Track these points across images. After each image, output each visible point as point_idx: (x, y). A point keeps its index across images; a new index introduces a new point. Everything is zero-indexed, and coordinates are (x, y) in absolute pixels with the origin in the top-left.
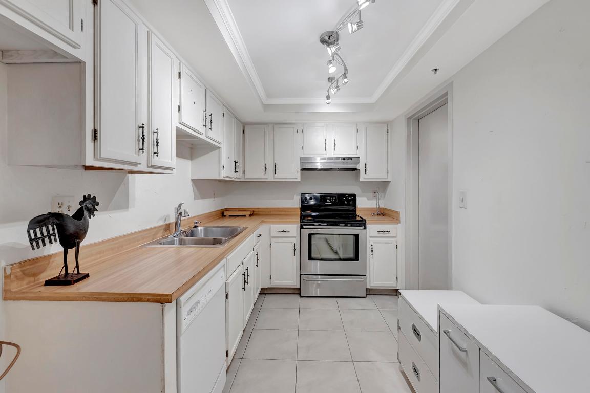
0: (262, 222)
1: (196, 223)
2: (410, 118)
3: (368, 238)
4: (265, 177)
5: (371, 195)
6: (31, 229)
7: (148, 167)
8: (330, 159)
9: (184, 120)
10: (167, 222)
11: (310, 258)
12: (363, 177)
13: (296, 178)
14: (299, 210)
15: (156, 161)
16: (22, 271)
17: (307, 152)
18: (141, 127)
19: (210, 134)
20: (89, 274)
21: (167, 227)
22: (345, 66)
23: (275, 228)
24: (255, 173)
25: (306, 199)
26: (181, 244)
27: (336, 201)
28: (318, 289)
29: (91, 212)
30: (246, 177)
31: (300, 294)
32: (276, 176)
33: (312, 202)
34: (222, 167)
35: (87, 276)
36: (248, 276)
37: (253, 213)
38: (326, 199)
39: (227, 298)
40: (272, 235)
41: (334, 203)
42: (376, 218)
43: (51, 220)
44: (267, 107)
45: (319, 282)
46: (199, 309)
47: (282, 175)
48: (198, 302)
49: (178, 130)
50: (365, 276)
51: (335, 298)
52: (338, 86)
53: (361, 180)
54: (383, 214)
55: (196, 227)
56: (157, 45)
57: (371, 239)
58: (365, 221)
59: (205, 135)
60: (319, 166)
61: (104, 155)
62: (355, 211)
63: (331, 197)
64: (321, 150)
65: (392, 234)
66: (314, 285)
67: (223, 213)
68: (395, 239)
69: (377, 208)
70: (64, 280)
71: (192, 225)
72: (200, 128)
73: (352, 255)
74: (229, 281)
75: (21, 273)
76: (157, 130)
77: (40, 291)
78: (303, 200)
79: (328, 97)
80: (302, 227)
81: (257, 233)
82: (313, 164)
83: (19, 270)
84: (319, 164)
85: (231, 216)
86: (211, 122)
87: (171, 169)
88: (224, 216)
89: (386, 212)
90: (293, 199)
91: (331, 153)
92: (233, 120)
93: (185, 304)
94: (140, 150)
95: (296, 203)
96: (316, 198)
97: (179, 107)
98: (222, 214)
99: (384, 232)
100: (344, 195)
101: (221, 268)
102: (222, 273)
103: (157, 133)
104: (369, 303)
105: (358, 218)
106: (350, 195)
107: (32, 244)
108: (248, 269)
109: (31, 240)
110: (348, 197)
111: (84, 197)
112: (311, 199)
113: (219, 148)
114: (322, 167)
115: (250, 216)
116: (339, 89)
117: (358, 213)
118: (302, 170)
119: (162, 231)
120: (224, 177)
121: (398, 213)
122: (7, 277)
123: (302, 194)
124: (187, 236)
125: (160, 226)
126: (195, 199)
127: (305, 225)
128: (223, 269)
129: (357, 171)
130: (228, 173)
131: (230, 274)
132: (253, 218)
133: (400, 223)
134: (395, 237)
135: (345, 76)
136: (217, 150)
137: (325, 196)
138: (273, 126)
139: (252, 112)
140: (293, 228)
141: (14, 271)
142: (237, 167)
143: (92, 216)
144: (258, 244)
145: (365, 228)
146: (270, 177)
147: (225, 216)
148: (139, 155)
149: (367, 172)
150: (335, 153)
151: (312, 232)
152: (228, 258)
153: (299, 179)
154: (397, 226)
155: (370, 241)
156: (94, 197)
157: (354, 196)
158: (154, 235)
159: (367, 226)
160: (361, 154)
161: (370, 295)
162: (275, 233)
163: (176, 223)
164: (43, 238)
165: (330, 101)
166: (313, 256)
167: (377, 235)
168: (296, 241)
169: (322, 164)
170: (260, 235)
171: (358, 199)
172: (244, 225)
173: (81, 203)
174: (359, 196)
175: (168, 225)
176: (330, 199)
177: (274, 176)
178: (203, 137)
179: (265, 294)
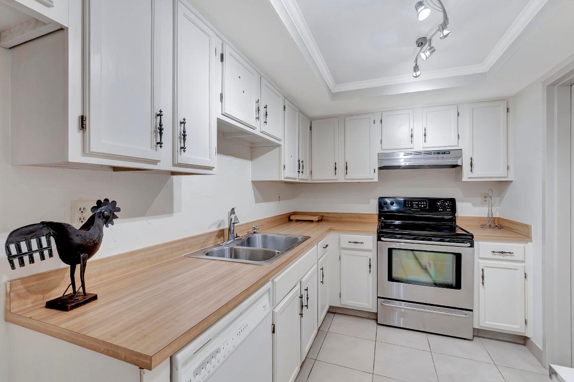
0: (330, 230)
1: (254, 228)
2: (553, 85)
3: (476, 259)
4: (335, 177)
5: (479, 200)
6: (12, 243)
7: (174, 165)
8: (419, 153)
9: (228, 111)
10: (221, 228)
11: (391, 278)
12: (466, 175)
13: (373, 179)
14: (377, 217)
15: (184, 158)
16: (25, 288)
17: (387, 146)
18: (158, 115)
19: (266, 128)
20: (97, 296)
21: (221, 234)
22: (444, 12)
23: (346, 238)
24: (323, 174)
25: (386, 203)
26: (231, 257)
27: (426, 207)
28: (402, 319)
29: (108, 219)
30: (313, 179)
31: (377, 320)
32: (347, 177)
33: (394, 207)
34: (283, 167)
35: (95, 298)
36: (307, 299)
37: (322, 219)
38: (412, 205)
39: (273, 332)
40: (342, 246)
41: (423, 210)
42: (488, 232)
43: (46, 231)
44: (335, 96)
45: (403, 310)
46: (218, 362)
47: (355, 175)
48: (218, 351)
49: (220, 122)
50: (472, 310)
51: (425, 334)
52: (432, 47)
53: (464, 180)
54: (499, 226)
55: (255, 233)
56: (185, 16)
57: (480, 261)
58: (472, 236)
59: (259, 129)
60: (403, 164)
61: (94, 148)
62: (455, 220)
63: (419, 201)
64: (405, 142)
65: (518, 256)
66: (397, 313)
67: (289, 217)
68: (523, 265)
69: (488, 217)
70: (61, 305)
71: (251, 231)
72: (252, 121)
73: (451, 280)
74: (276, 310)
75: (24, 291)
76: (184, 120)
77: (30, 318)
78: (382, 204)
79: (416, 68)
80: (379, 239)
81: (322, 243)
82: (396, 161)
83: (22, 287)
84: (402, 160)
85: (297, 221)
86: (266, 115)
87: (210, 168)
88: (290, 221)
89: (503, 224)
90: (369, 203)
91: (419, 145)
92: (297, 114)
93: (186, 363)
94: (158, 143)
95: (372, 209)
96: (398, 203)
97: (222, 95)
98: (289, 219)
99: (502, 253)
100: (438, 200)
101: (263, 295)
102: (265, 301)
103: (184, 123)
104: (477, 349)
105: (459, 232)
106: (446, 200)
107: (11, 262)
108: (307, 290)
109: (10, 257)
110: (444, 202)
111: (99, 202)
112: (392, 204)
113: (280, 145)
114: (407, 164)
115: (318, 221)
116: (434, 50)
117: (459, 223)
118: (380, 168)
119: (214, 238)
120: (285, 178)
121: (527, 227)
122: (8, 295)
123: (381, 198)
124: (242, 244)
125: (211, 233)
126: (256, 202)
127: (383, 236)
128: (267, 295)
129: (457, 168)
130: (290, 173)
131: (277, 301)
132: (321, 224)
133: (531, 241)
134: (523, 262)
135: (444, 26)
136: (278, 149)
137: (411, 202)
138: (345, 119)
139: (319, 104)
140: (369, 239)
141: (13, 289)
142: (301, 167)
143: (110, 225)
144: (324, 256)
145: (472, 246)
146: (341, 178)
147: (292, 220)
148: (156, 150)
149: (474, 170)
150: (426, 145)
151: (393, 246)
152: (276, 280)
153: (376, 180)
154: (526, 245)
155: (479, 264)
156: (114, 203)
157: (453, 201)
158: (204, 242)
159: (475, 243)
160: (465, 145)
161: (479, 337)
162: (345, 244)
163: (229, 229)
164: (30, 253)
165: (418, 73)
166: (394, 275)
167: (491, 256)
168: (373, 255)
169: (406, 160)
170: (327, 246)
171: (459, 205)
172: (306, 234)
173: (93, 209)
174: (461, 201)
175: (222, 231)
176: (418, 205)
177: (345, 177)
178: (257, 132)
179: (335, 313)
